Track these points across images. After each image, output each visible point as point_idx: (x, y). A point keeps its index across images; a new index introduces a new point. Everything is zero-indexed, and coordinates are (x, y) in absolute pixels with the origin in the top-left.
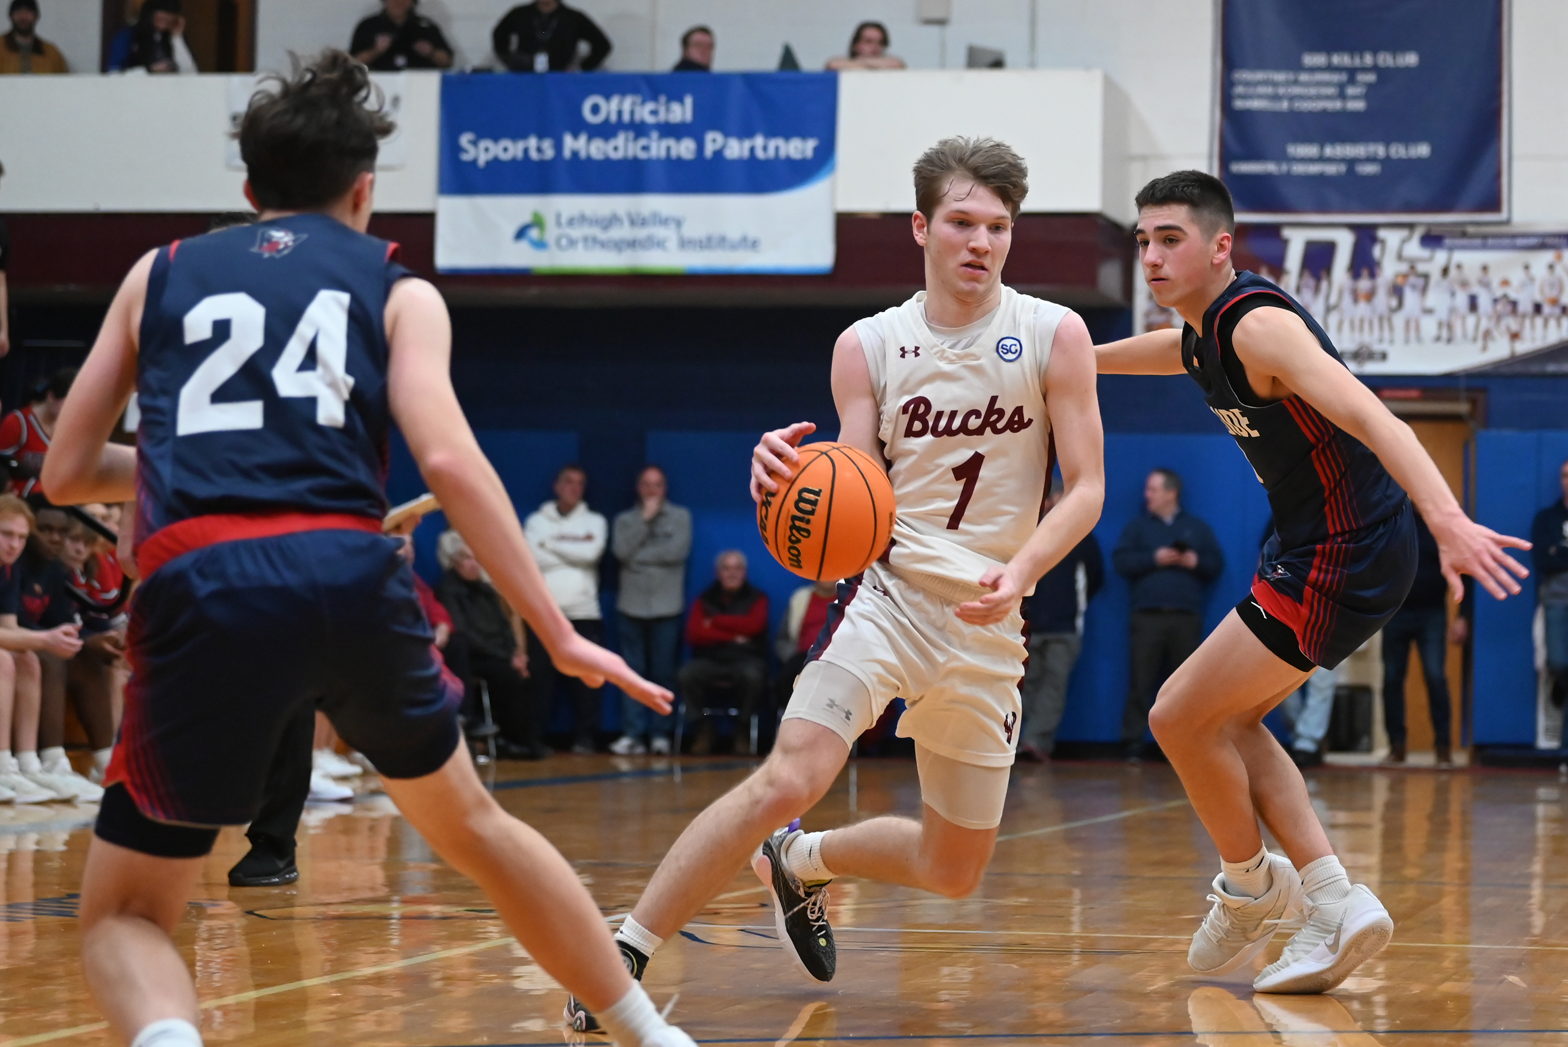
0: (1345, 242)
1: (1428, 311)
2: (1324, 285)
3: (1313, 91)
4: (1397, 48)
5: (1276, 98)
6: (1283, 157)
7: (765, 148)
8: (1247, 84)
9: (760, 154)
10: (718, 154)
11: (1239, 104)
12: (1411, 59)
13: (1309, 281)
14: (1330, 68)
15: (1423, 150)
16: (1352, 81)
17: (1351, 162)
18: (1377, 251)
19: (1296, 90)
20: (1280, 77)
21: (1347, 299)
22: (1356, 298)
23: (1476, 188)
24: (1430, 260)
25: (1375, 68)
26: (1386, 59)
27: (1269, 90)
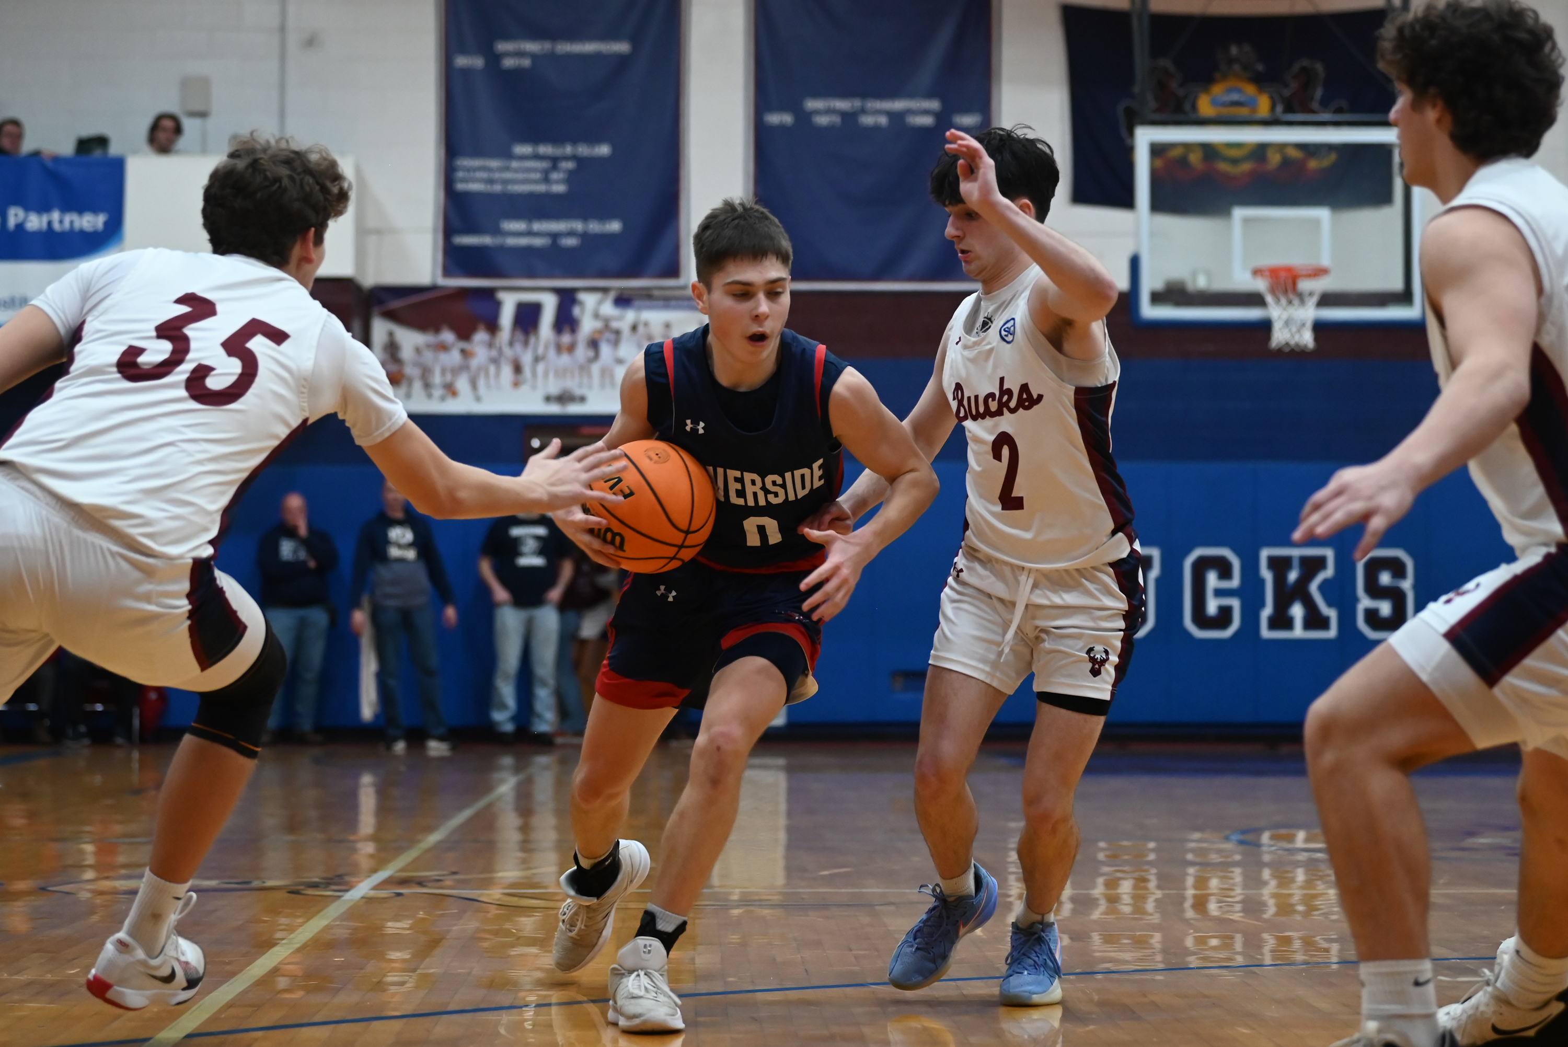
0: (549, 303)
1: (620, 361)
2: (532, 340)
3: (520, 176)
4: (594, 140)
5: (491, 181)
6: (496, 231)
7: (61, 222)
8: (468, 170)
9: (56, 226)
10: (20, 227)
11: (460, 187)
12: (604, 150)
13: (519, 336)
14: (537, 157)
15: (615, 226)
16: (555, 167)
17: (555, 236)
18: (576, 311)
19: (508, 175)
20: (494, 163)
21: (552, 353)
22: (559, 348)
23: (659, 258)
24: (620, 318)
25: (574, 158)
26: (583, 150)
27: (484, 175)
